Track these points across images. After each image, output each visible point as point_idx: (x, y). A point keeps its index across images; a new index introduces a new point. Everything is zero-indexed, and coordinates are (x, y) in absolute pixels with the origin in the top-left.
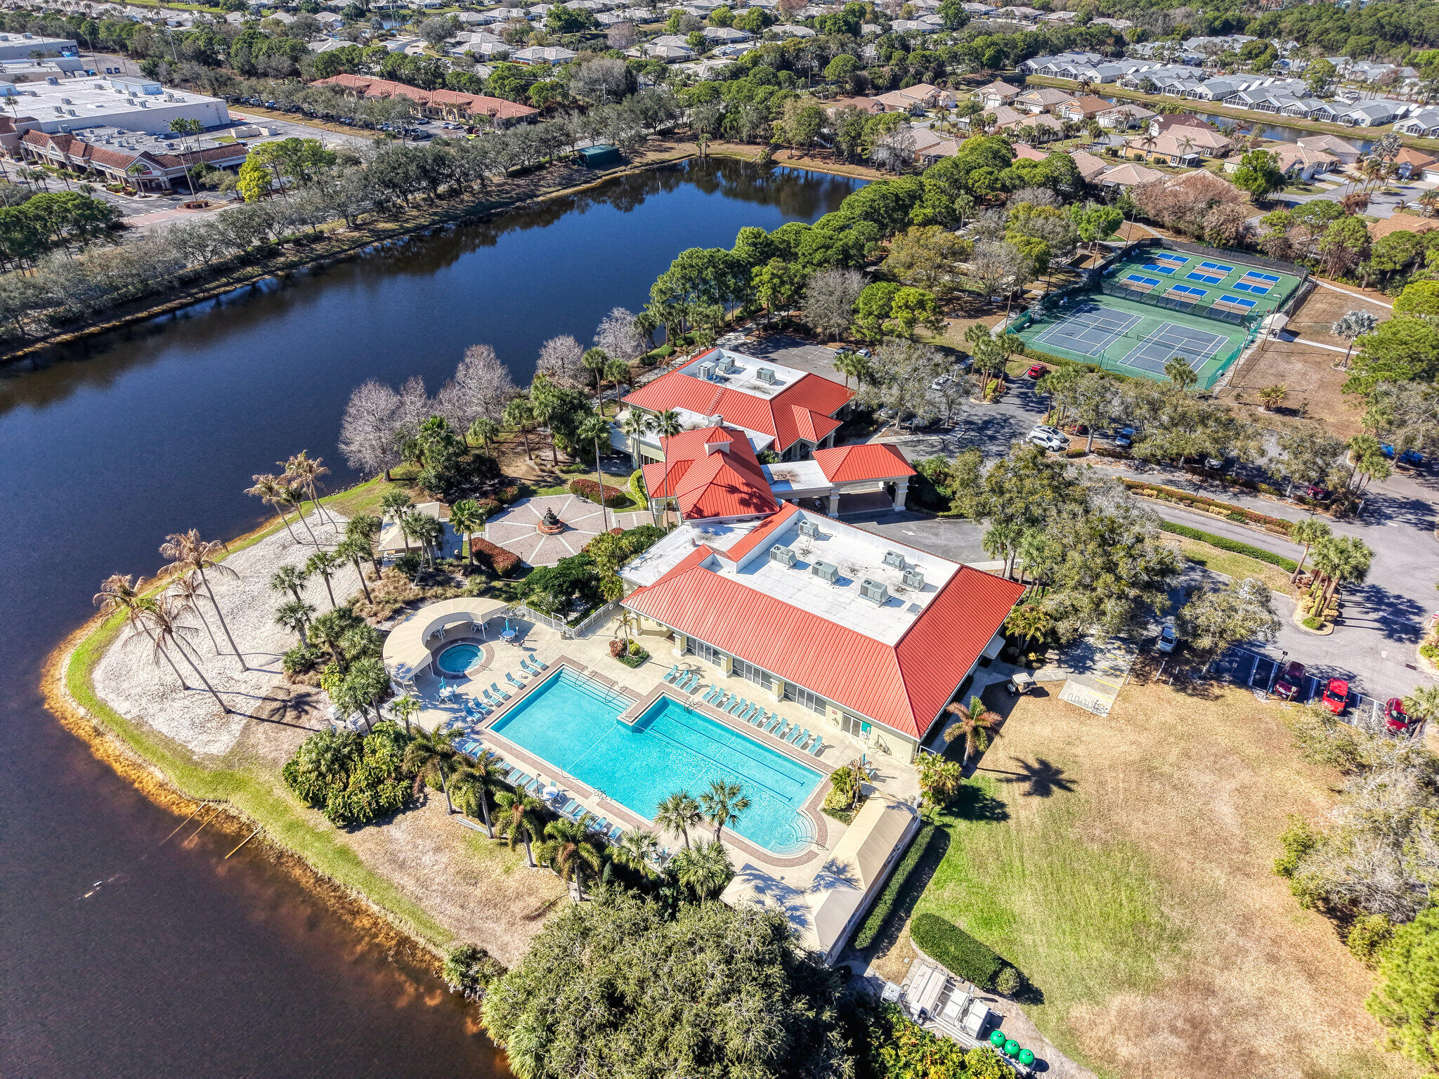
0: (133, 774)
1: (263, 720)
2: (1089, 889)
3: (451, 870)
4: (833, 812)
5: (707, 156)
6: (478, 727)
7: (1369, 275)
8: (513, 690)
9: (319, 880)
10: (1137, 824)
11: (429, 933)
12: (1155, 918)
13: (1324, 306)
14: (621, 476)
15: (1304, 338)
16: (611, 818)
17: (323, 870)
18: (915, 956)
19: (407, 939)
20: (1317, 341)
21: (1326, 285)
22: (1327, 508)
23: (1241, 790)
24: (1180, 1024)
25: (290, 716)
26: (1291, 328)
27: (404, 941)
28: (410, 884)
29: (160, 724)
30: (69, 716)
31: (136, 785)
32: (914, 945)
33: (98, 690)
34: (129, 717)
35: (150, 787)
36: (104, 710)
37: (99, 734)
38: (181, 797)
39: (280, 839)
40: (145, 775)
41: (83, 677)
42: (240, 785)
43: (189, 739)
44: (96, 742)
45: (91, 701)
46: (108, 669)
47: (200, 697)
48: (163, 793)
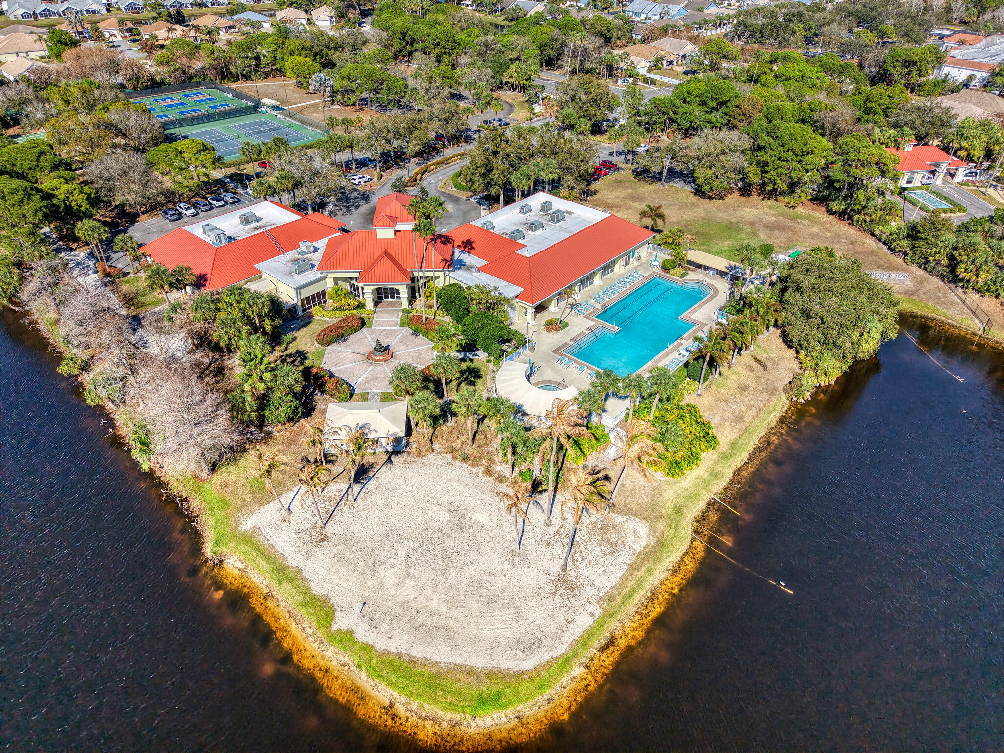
3: (739, 396)
9: (750, 460)
17: (745, 457)
19: (780, 419)
27: (782, 421)
29: (608, 582)
30: (585, 683)
33: (555, 655)
34: (598, 612)
35: (678, 579)
36: (583, 641)
37: (612, 642)
38: (687, 553)
39: (723, 483)
40: (664, 587)
41: (531, 679)
42: (679, 511)
43: (631, 552)
44: (622, 643)
45: (566, 661)
46: (520, 655)
47: (577, 554)
48: (683, 568)
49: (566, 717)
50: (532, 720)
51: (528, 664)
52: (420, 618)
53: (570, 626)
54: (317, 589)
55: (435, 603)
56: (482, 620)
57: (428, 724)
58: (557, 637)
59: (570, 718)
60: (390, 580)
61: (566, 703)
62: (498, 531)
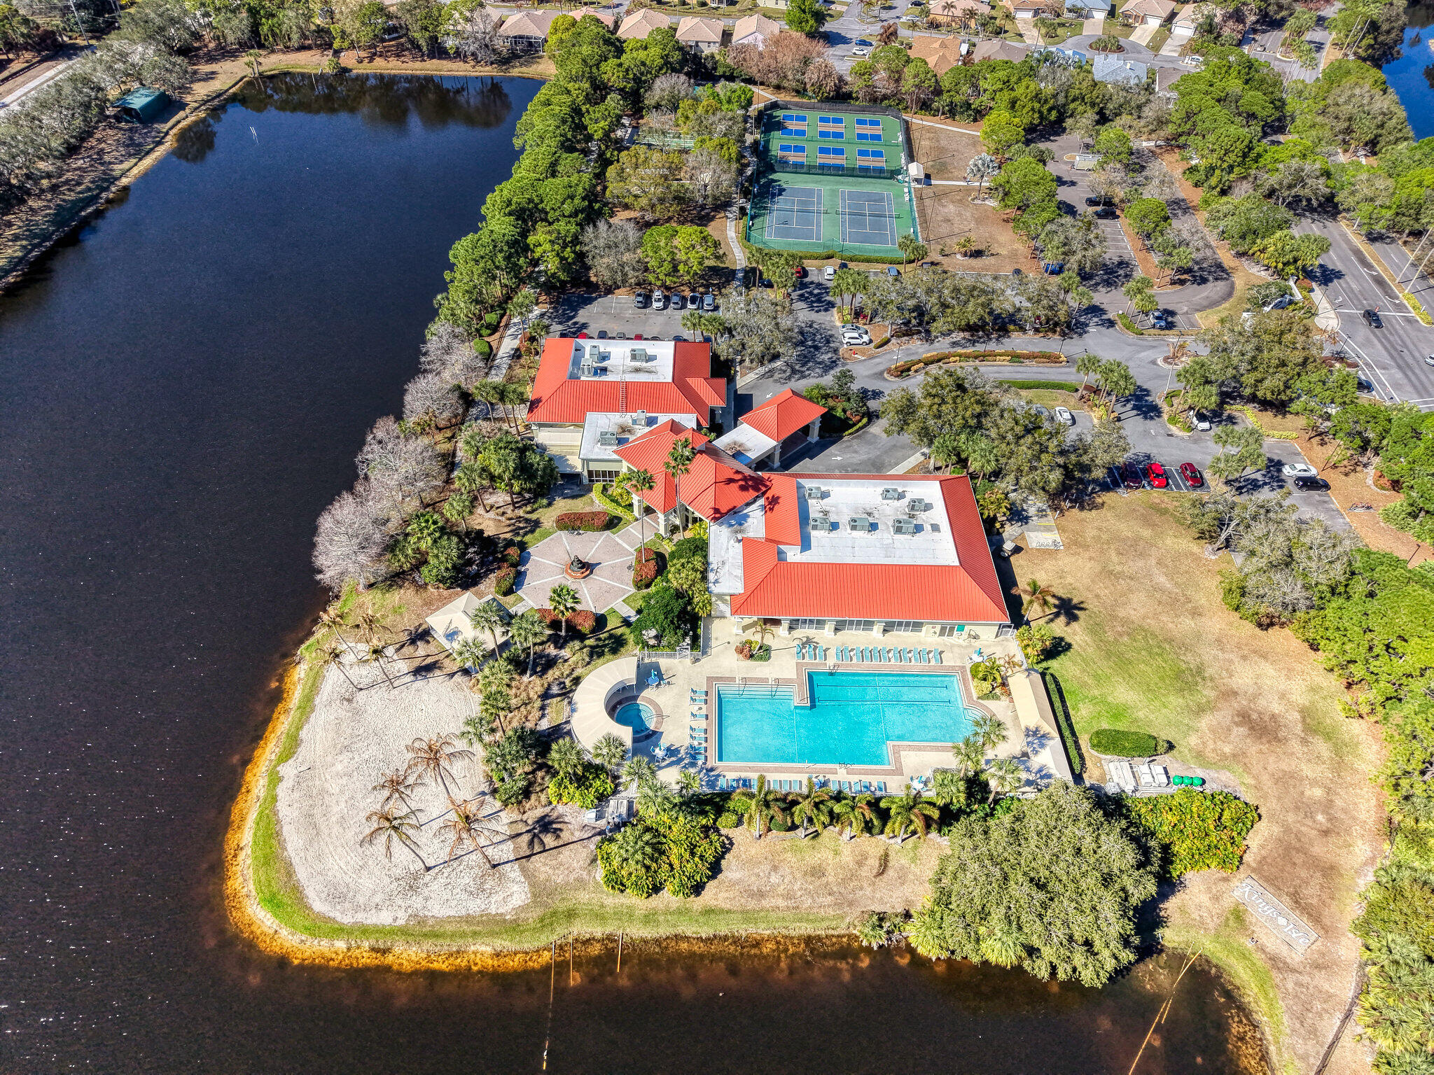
0: (461, 962)
1: (529, 856)
2: (1142, 666)
3: (798, 875)
4: (985, 697)
5: (260, 74)
6: (709, 765)
8: (703, 724)
9: (709, 940)
10: (1132, 612)
11: (825, 924)
12: (1184, 666)
13: (926, 142)
14: (581, 496)
15: (937, 179)
16: (866, 779)
17: (705, 932)
18: (1101, 759)
19: (809, 937)
21: (914, 121)
22: (1055, 332)
23: (1159, 563)
24: (1236, 719)
25: (549, 840)
27: (808, 940)
28: (781, 903)
29: (437, 910)
30: (334, 956)
31: (475, 968)
32: (1096, 753)
33: (339, 919)
34: (401, 922)
35: (490, 962)
36: (365, 931)
37: (384, 952)
38: (527, 953)
39: (648, 933)
40: (472, 956)
41: (307, 917)
42: (571, 915)
43: (483, 907)
44: (389, 959)
45: (340, 931)
46: (323, 896)
47: (449, 869)
48: (507, 959)
49: (296, 962)
50: (279, 941)
51: (318, 906)
52: (317, 811)
53: (374, 911)
54: (303, 734)
55: (335, 809)
56: (340, 849)
57: (241, 879)
58: (357, 908)
59: (298, 966)
60: (339, 767)
61: (307, 954)
62: (430, 798)
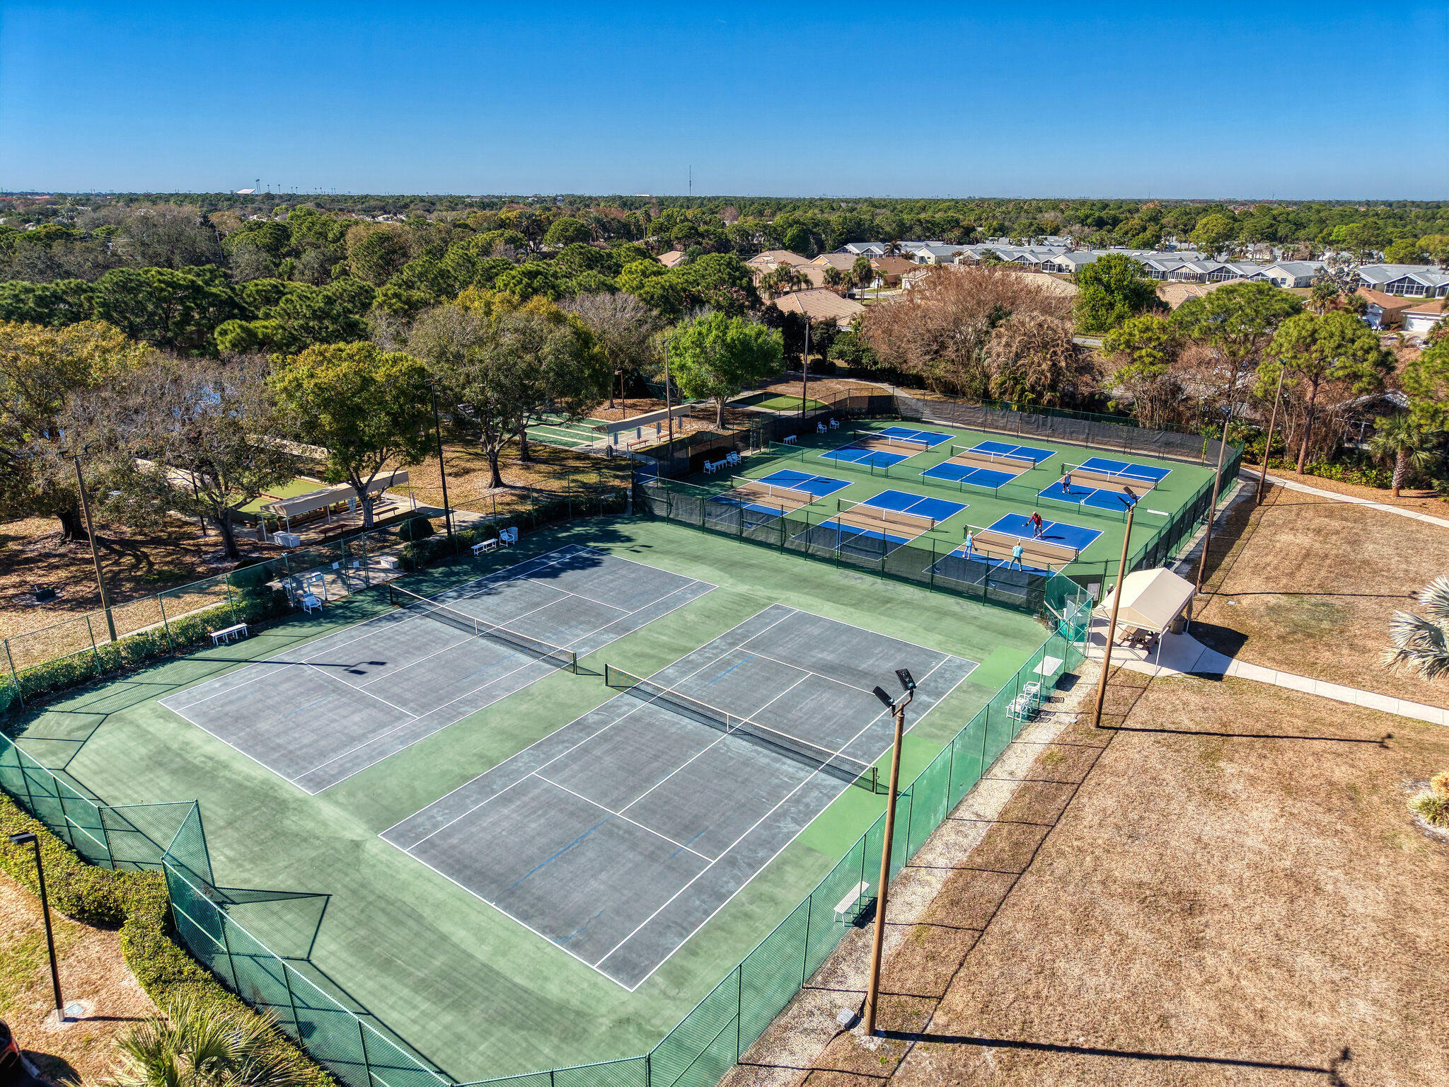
7: (1409, 451)
13: (1305, 540)
15: (1263, 657)
20: (1311, 669)
21: (1290, 485)
26: (1211, 615)
